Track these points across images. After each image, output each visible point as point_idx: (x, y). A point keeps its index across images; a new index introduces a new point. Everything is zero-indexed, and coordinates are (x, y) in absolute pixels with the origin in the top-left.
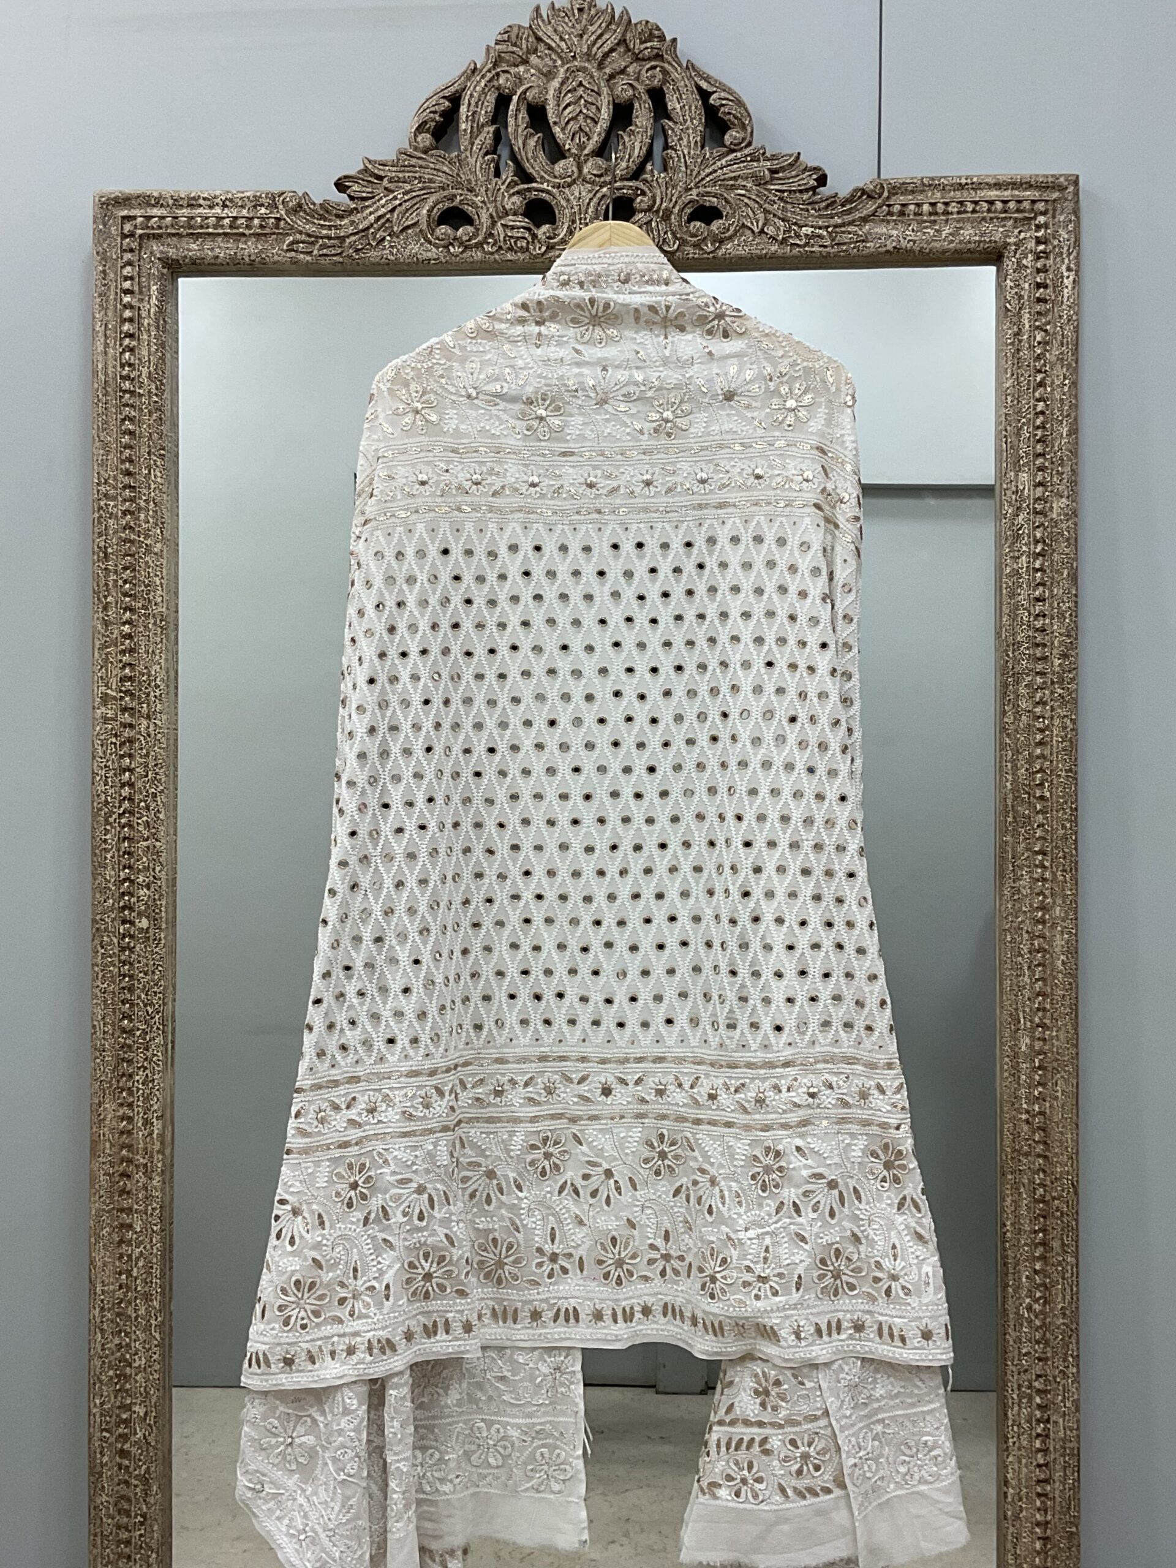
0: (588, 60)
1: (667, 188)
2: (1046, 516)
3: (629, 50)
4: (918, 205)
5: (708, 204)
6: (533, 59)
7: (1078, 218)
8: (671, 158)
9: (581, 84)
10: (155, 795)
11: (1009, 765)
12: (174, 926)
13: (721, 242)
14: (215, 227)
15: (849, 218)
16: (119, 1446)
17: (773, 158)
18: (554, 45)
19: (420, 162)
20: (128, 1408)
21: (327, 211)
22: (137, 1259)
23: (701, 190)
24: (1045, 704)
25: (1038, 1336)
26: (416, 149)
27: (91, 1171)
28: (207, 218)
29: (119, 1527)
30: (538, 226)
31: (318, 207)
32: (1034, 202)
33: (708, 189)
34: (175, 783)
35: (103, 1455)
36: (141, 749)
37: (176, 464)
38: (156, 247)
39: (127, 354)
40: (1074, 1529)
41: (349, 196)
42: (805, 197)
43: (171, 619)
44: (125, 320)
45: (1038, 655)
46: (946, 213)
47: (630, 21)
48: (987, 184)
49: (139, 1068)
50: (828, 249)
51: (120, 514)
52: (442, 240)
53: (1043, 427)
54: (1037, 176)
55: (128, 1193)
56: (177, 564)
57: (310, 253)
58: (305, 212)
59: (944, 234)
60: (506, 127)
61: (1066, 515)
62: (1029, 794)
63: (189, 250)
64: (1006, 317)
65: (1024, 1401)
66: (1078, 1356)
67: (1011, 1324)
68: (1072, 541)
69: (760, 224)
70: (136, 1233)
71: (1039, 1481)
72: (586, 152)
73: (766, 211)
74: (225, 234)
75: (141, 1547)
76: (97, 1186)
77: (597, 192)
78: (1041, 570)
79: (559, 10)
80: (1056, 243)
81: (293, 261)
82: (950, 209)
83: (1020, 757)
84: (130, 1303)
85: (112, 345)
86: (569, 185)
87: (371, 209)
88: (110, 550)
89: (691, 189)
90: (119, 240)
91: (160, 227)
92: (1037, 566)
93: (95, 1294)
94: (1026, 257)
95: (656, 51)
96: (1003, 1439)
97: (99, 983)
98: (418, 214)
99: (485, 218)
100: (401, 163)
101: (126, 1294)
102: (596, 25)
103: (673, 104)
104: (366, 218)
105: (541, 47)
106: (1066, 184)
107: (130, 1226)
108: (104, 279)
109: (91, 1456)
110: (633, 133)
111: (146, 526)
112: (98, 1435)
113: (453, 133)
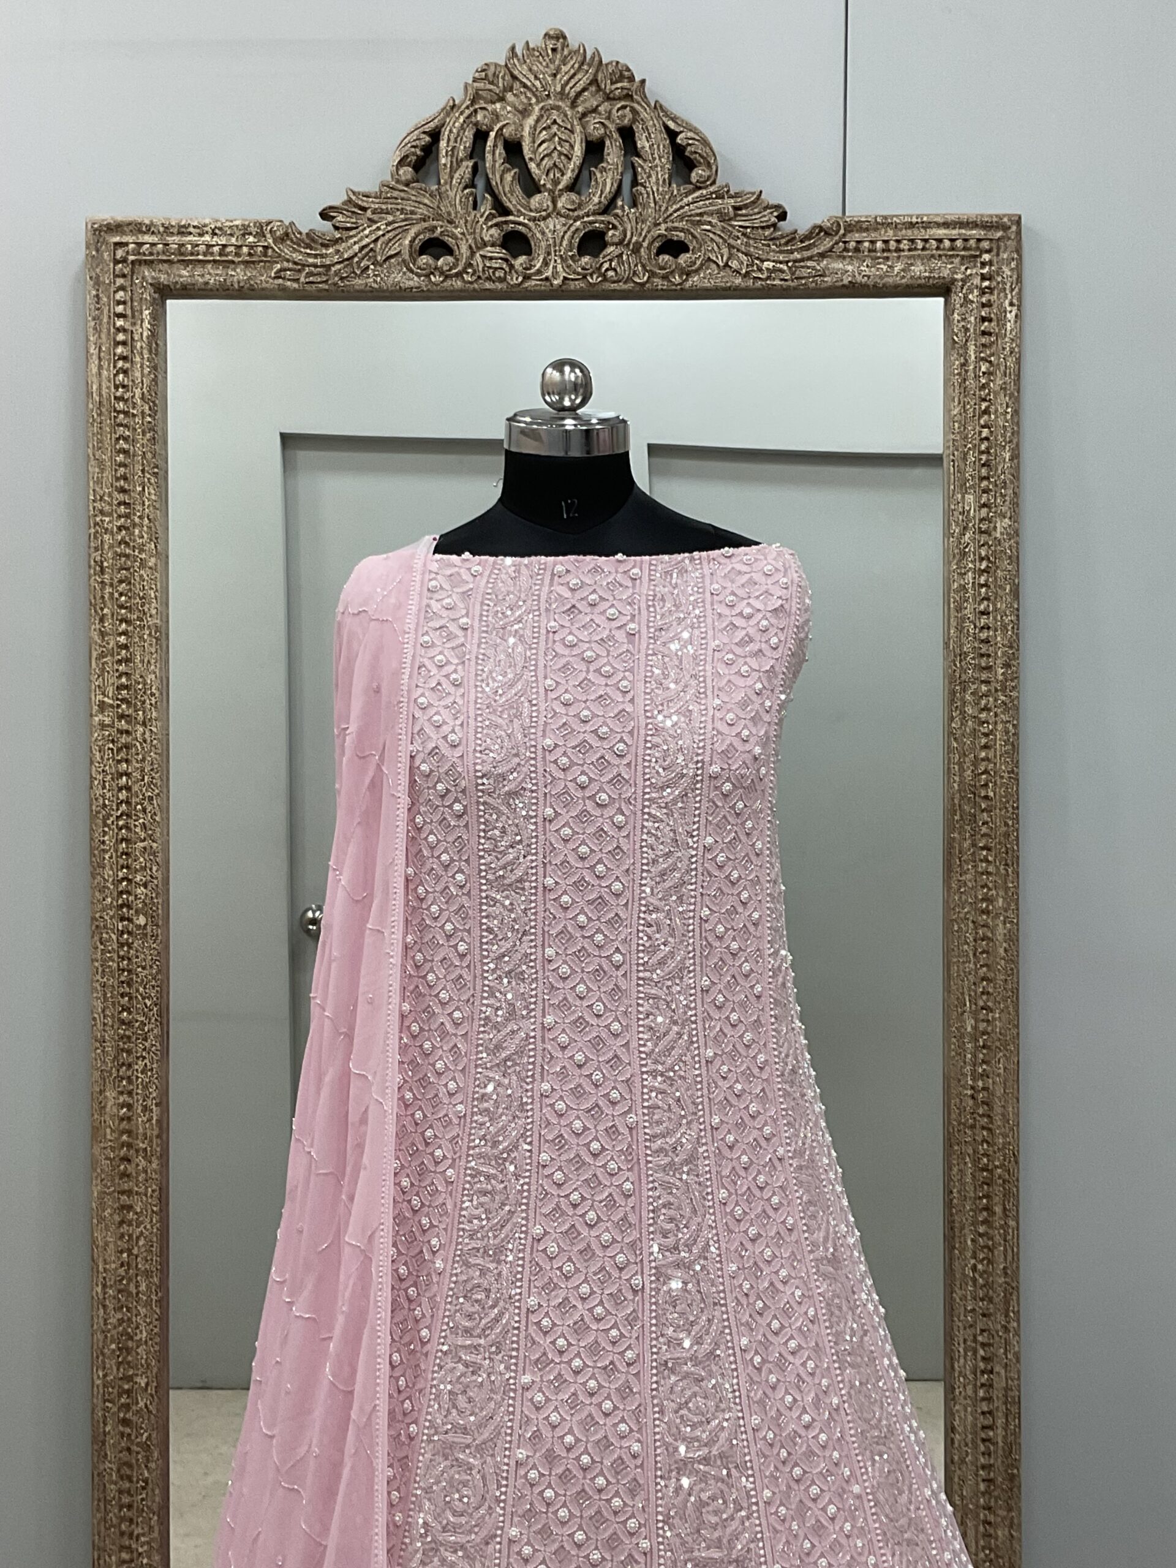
0: (561, 99)
1: (637, 223)
2: (990, 535)
3: (599, 89)
4: (873, 242)
5: (675, 238)
6: (509, 96)
7: (1020, 255)
8: (641, 194)
9: (555, 122)
10: (151, 799)
11: (956, 767)
12: (168, 923)
13: (688, 274)
15: (806, 254)
16: (122, 1415)
17: (737, 195)
18: (529, 84)
19: (402, 194)
20: (129, 1379)
21: (313, 240)
22: (138, 1238)
23: (670, 224)
24: (986, 709)
25: (981, 1293)
26: (398, 181)
27: (93, 1155)
28: (197, 245)
29: (120, 1492)
30: (515, 257)
32: (979, 240)
33: (676, 224)
34: (168, 787)
35: (105, 1424)
36: (137, 754)
37: (166, 479)
38: (147, 272)
39: (121, 376)
40: (1015, 1471)
41: (334, 226)
42: (767, 233)
43: (163, 631)
44: (117, 343)
45: (983, 664)
46: (898, 250)
47: (601, 61)
48: (935, 223)
49: (138, 1058)
50: (790, 283)
51: (115, 529)
52: (424, 269)
53: (987, 451)
54: (982, 216)
55: (128, 1176)
56: (167, 574)
57: (297, 280)
58: (292, 241)
59: (896, 269)
60: (483, 159)
62: (974, 793)
63: (181, 276)
64: (953, 348)
65: (969, 1354)
66: (1018, 1311)
67: (958, 1283)
68: (1014, 559)
69: (725, 259)
70: (137, 1213)
71: (984, 1428)
72: (560, 187)
73: (730, 247)
74: (215, 261)
75: (143, 1510)
76: (99, 1171)
77: (571, 225)
78: (986, 585)
79: (533, 49)
80: (999, 279)
81: (283, 288)
82: (902, 246)
83: (967, 759)
84: (130, 1280)
85: (106, 366)
86: (544, 219)
87: (355, 239)
88: (105, 564)
89: (659, 224)
90: (112, 265)
91: (151, 254)
92: (982, 582)
93: (98, 1272)
94: (972, 292)
95: (625, 92)
96: (950, 1391)
97: (98, 977)
98: (400, 245)
99: (464, 250)
100: (384, 195)
101: (127, 1272)
102: (569, 66)
103: (642, 143)
104: (349, 248)
105: (517, 85)
106: (1009, 224)
107: (130, 1208)
108: (98, 303)
109: (94, 1425)
110: (604, 169)
111: (139, 541)
112: (101, 1405)
113: (433, 168)
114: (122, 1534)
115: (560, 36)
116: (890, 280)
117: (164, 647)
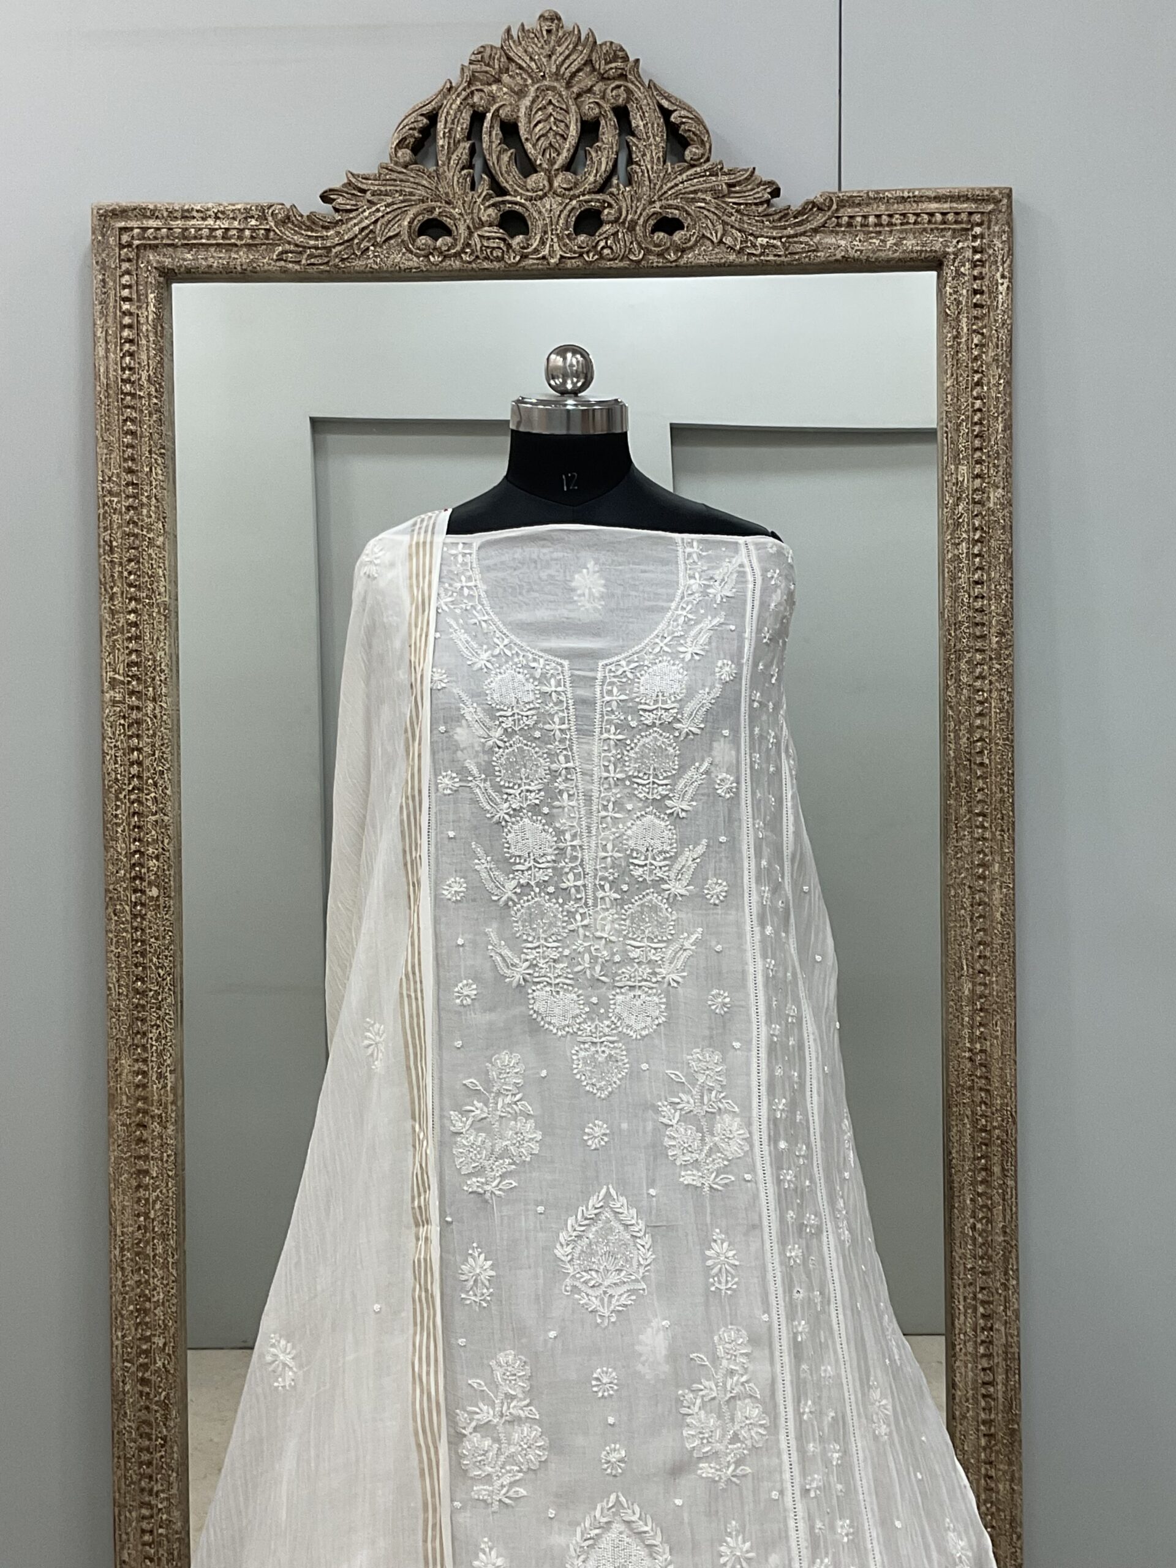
0: (557, 80)
1: (632, 201)
2: (984, 505)
3: (594, 69)
4: (865, 217)
5: (670, 216)
6: (505, 78)
7: (1011, 228)
8: (636, 172)
9: (550, 102)
10: (161, 773)
11: (952, 735)
12: (181, 894)
13: (683, 251)
14: (208, 238)
15: (799, 229)
16: (140, 1374)
17: (730, 172)
18: (524, 65)
19: (401, 176)
20: (147, 1339)
21: (314, 223)
22: (154, 1202)
23: (664, 202)
24: (984, 678)
25: (980, 1252)
26: (396, 163)
27: (109, 1121)
28: (200, 229)
29: (140, 1449)
30: (512, 237)
31: (305, 219)
32: (970, 214)
33: (671, 202)
34: (179, 761)
35: (124, 1384)
36: (148, 730)
37: (174, 459)
38: (152, 256)
39: (128, 359)
40: (1016, 1426)
41: (334, 208)
42: (761, 209)
43: (172, 608)
44: (125, 326)
45: (978, 634)
46: (890, 224)
47: (595, 42)
48: (928, 197)
49: (152, 1026)
50: (783, 259)
51: (124, 509)
52: (423, 250)
53: (980, 423)
54: (973, 189)
55: (144, 1142)
56: (176, 553)
57: (298, 262)
58: (293, 223)
59: (888, 244)
60: (480, 140)
61: (1002, 504)
62: (970, 760)
63: (185, 260)
64: (946, 321)
65: (969, 1311)
66: (1018, 1269)
67: (957, 1242)
68: (1008, 528)
69: (719, 235)
70: (153, 1178)
71: (984, 1383)
72: (556, 167)
73: (724, 223)
74: (218, 245)
75: (162, 1467)
76: (115, 1136)
77: (567, 204)
78: (980, 555)
79: (529, 31)
80: (991, 252)
81: (284, 271)
82: (894, 220)
83: (962, 727)
84: (147, 1243)
85: (112, 349)
86: (541, 198)
87: (355, 221)
88: (115, 544)
89: (654, 202)
90: (117, 250)
91: (155, 238)
92: (976, 552)
93: (116, 1235)
94: (964, 265)
95: (620, 71)
96: (951, 1347)
97: (113, 948)
98: (400, 226)
99: (462, 229)
100: (383, 177)
101: (144, 1235)
102: (564, 47)
103: (637, 122)
104: (350, 229)
105: (512, 67)
106: (1000, 197)
107: (146, 1172)
108: (104, 287)
109: (114, 1385)
110: (599, 149)
111: (147, 520)
112: (120, 1364)
113: (431, 150)
114: (142, 1490)
115: (555, 18)
116: (882, 254)
117: (174, 625)
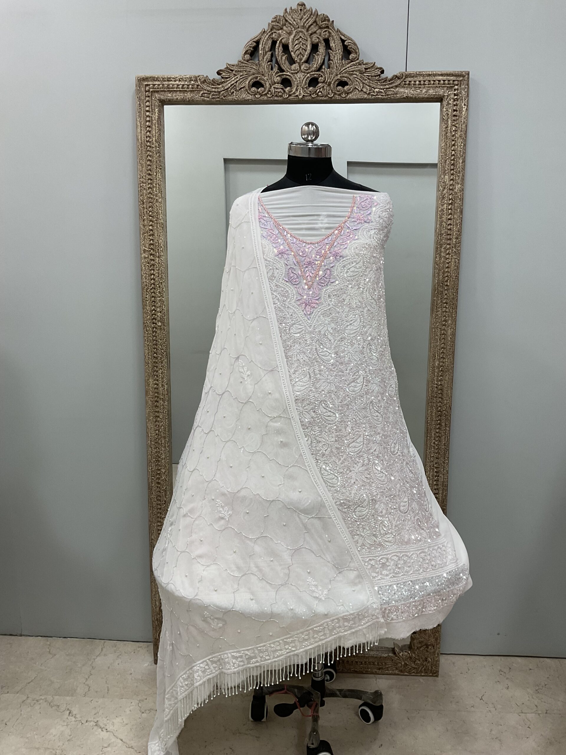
0: (303, 28)
1: (330, 75)
2: (453, 191)
3: (317, 25)
4: (415, 81)
5: (343, 80)
6: (285, 28)
7: (468, 87)
8: (331, 64)
9: (301, 37)
10: (162, 283)
11: (437, 274)
12: (169, 325)
13: (348, 94)
14: (177, 88)
15: (391, 86)
16: (157, 481)
17: (366, 64)
18: (291, 23)
19: (246, 65)
20: (159, 470)
21: (214, 82)
22: (161, 426)
23: (341, 75)
24: (449, 254)
25: (436, 451)
26: (244, 60)
27: (146, 400)
28: (174, 85)
30: (286, 88)
32: (454, 81)
33: (344, 75)
34: (168, 279)
35: (152, 483)
36: (157, 268)
37: (165, 170)
38: (157, 95)
39: (148, 133)
41: (222, 77)
42: (377, 78)
43: (164, 225)
44: (147, 121)
45: (448, 238)
47: (318, 14)
48: (438, 74)
49: (160, 369)
50: (384, 97)
51: (147, 188)
52: (253, 93)
53: (454, 160)
54: (455, 72)
55: (158, 407)
56: (166, 205)
57: (208, 97)
58: (207, 83)
59: (423, 92)
60: (275, 51)
61: (460, 190)
62: (443, 284)
63: (168, 96)
64: (443, 121)
65: (432, 470)
66: (449, 457)
67: (429, 448)
68: (461, 199)
69: (361, 88)
70: (161, 418)
72: (302, 61)
73: (363, 83)
74: (180, 91)
76: (148, 405)
77: (306, 76)
78: (451, 209)
79: (293, 10)
80: (461, 95)
81: (204, 101)
82: (425, 83)
83: (441, 272)
84: (159, 439)
85: (143, 130)
86: (296, 73)
87: (229, 82)
88: (144, 201)
89: (338, 75)
90: (144, 93)
91: (158, 88)
92: (450, 208)
93: (149, 436)
94: (451, 100)
95: (326, 25)
97: (146, 342)
98: (245, 84)
99: (268, 85)
100: (239, 65)
101: (158, 437)
102: (306, 15)
103: (332, 44)
104: (228, 85)
105: (287, 23)
106: (465, 74)
107: (159, 417)
108: (140, 106)
109: (149, 484)
110: (318, 55)
111: (156, 193)
112: (151, 478)
113: (257, 54)
114: (158, 517)
115: (303, 5)
116: (421, 96)
117: (165, 231)
